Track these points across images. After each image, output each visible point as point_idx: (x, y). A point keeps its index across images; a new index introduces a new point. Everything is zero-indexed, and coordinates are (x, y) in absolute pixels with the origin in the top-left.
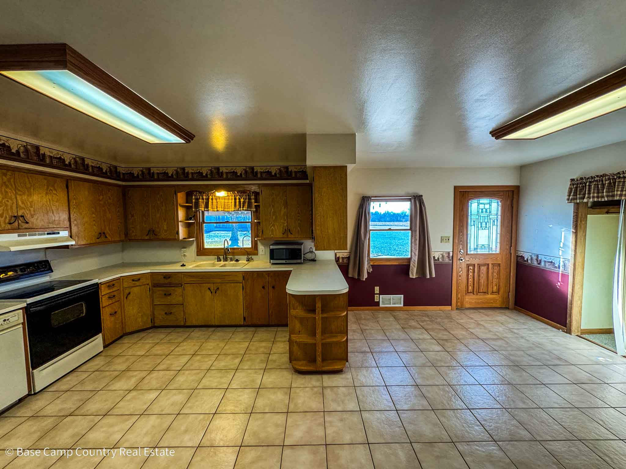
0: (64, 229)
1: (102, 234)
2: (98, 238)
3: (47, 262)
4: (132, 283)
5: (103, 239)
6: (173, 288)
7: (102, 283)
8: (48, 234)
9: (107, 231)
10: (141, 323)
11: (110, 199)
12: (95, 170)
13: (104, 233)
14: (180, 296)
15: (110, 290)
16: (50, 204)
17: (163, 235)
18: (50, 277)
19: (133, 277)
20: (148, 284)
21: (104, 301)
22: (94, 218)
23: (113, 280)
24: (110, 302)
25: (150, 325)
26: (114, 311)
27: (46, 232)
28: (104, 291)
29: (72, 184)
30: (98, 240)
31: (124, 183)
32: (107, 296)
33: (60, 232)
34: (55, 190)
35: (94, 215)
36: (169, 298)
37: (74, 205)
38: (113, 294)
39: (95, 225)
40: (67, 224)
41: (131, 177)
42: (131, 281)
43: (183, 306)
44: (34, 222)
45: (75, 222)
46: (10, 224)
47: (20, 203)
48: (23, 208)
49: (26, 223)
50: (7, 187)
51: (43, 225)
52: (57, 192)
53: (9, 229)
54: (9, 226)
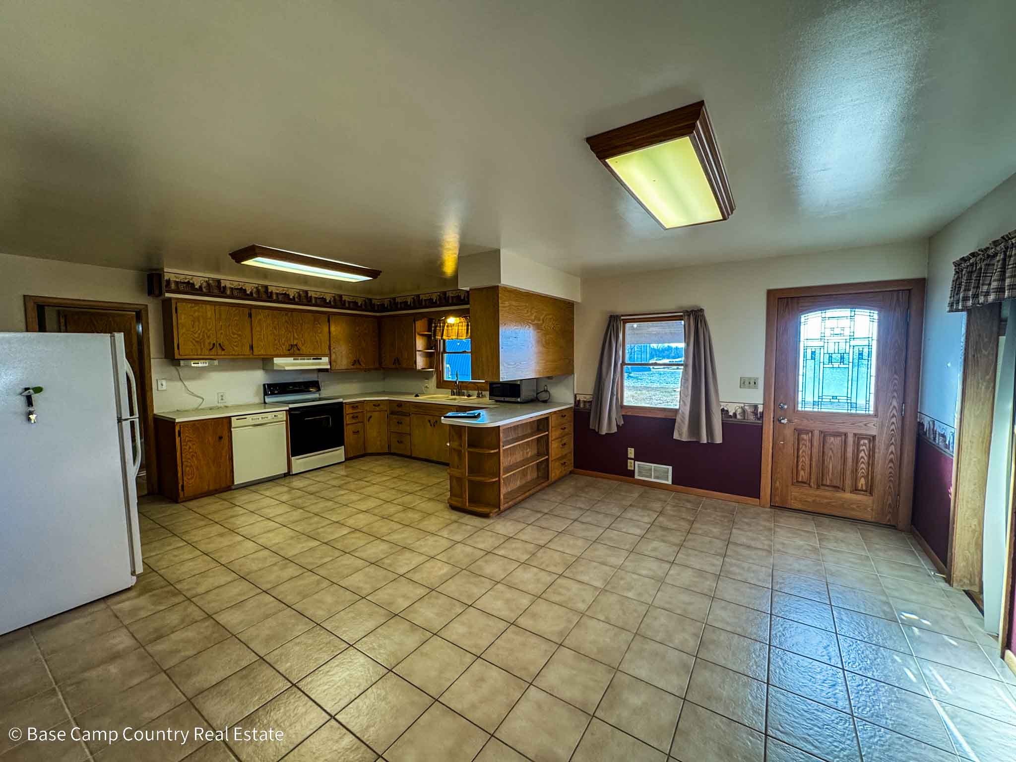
0: (325, 355)
1: (356, 362)
2: (353, 365)
3: (317, 382)
4: (373, 408)
5: (357, 366)
6: (403, 417)
7: (346, 403)
8: (313, 359)
9: (362, 358)
10: (380, 447)
11: (365, 330)
12: (351, 304)
13: (358, 361)
14: (408, 426)
15: (354, 410)
17: (404, 365)
18: (320, 395)
19: (374, 402)
20: (387, 411)
21: (347, 420)
22: (350, 347)
23: (357, 402)
24: (354, 421)
26: (357, 431)
28: (348, 411)
29: (333, 318)
30: (352, 367)
31: (378, 314)
32: (351, 416)
33: (323, 358)
34: (319, 324)
35: (350, 345)
36: (400, 426)
38: (356, 415)
39: (351, 353)
40: (327, 352)
41: (382, 308)
42: (372, 406)
43: (410, 436)
44: (304, 350)
45: (334, 350)
46: (289, 350)
47: (295, 335)
48: (297, 339)
49: (299, 350)
50: (288, 323)
51: (310, 352)
52: (321, 326)
53: (288, 354)
54: (288, 352)
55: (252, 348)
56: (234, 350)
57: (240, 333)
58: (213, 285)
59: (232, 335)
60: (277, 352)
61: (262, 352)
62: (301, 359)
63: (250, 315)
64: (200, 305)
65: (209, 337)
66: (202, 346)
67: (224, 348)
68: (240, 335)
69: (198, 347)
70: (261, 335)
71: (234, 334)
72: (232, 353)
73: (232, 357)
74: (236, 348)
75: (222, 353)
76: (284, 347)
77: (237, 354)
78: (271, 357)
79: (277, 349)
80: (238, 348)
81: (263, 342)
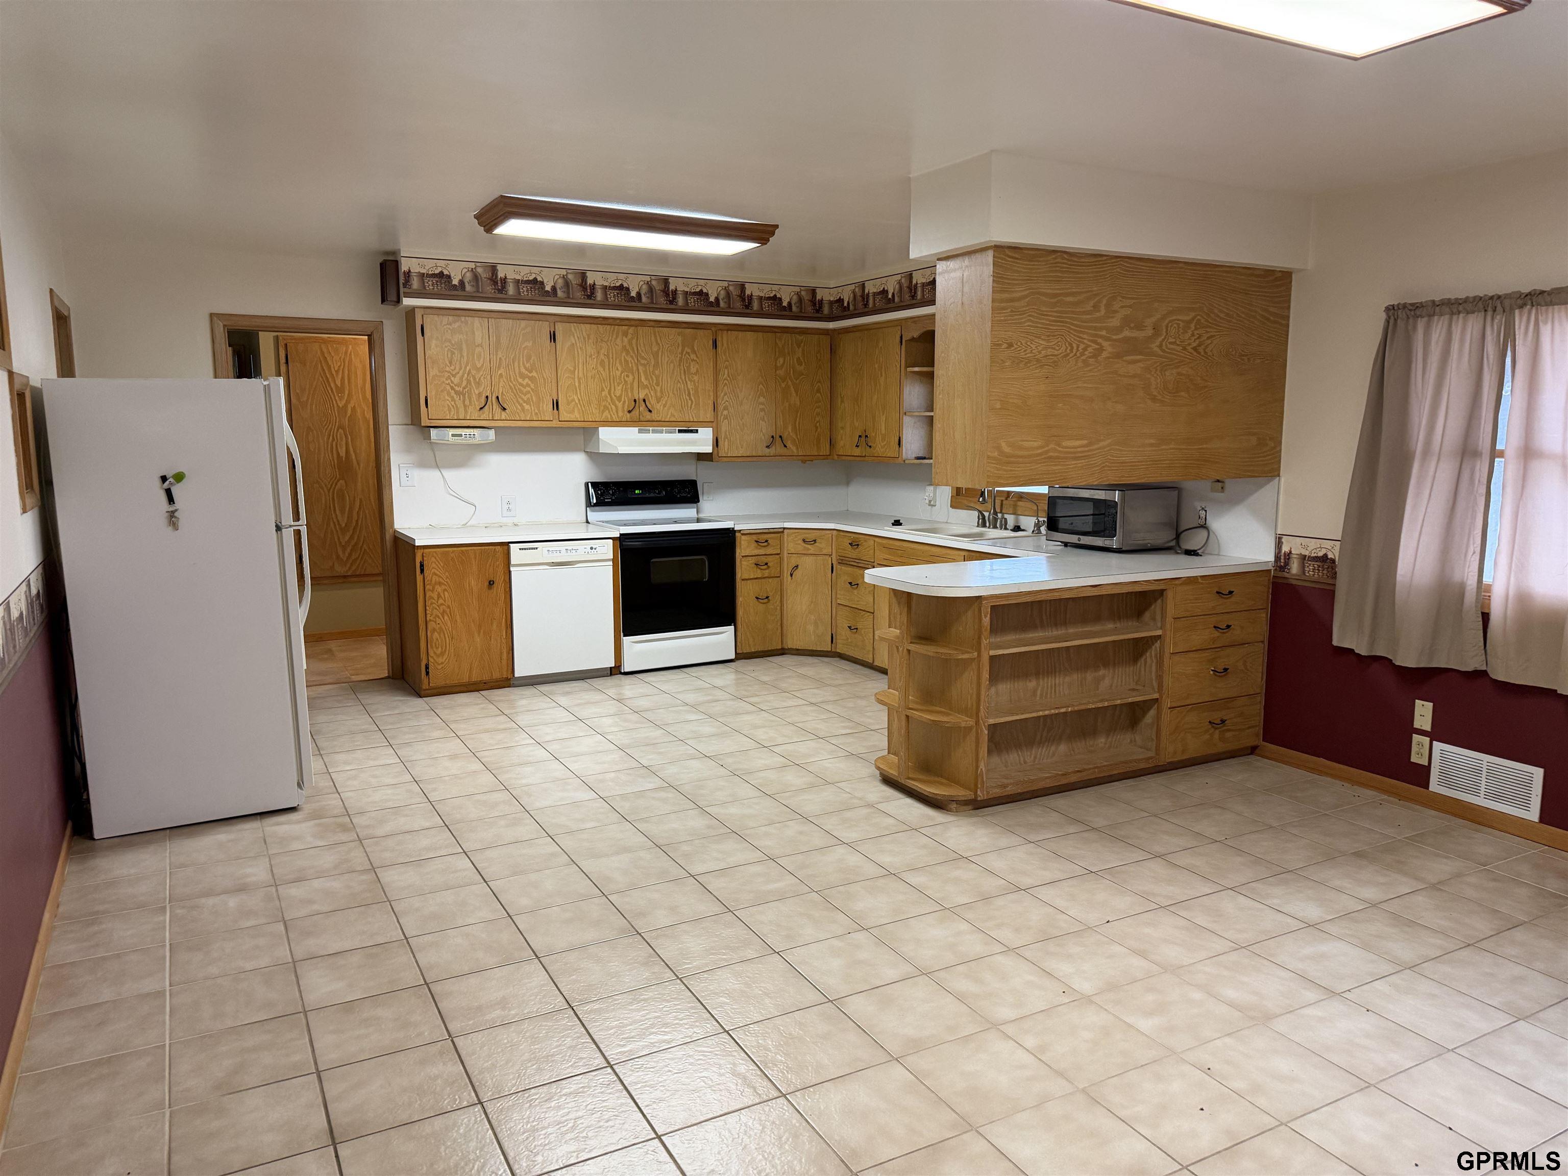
0: (705, 424)
1: (776, 439)
2: (768, 447)
3: (693, 484)
4: (801, 547)
5: (778, 449)
6: (861, 572)
7: (742, 532)
8: (680, 431)
9: (789, 432)
10: (813, 637)
11: (800, 364)
12: (766, 304)
13: (780, 437)
15: (759, 549)
16: (685, 378)
17: (880, 448)
19: (805, 533)
20: (831, 554)
21: (744, 569)
22: (763, 404)
23: (767, 531)
25: (827, 647)
26: (766, 596)
27: (677, 428)
28: (743, 548)
29: (724, 339)
30: (767, 450)
31: (832, 325)
32: (753, 560)
33: (700, 429)
34: (694, 352)
35: (762, 399)
36: (855, 592)
37: (726, 379)
38: (764, 559)
39: (763, 420)
40: (709, 416)
42: (801, 542)
43: (874, 618)
44: (661, 410)
45: (725, 412)
46: (630, 412)
47: (643, 379)
48: (646, 387)
49: (650, 411)
50: (628, 353)
51: (672, 415)
52: (697, 356)
53: (629, 420)
54: (628, 415)
55: (556, 405)
56: (523, 409)
57: (534, 374)
58: (484, 276)
59: (520, 380)
60: (606, 415)
61: (576, 415)
62: (654, 432)
63: (553, 337)
64: (463, 319)
65: (478, 384)
66: (467, 402)
67: (505, 406)
68: (532, 379)
69: (460, 404)
70: (574, 379)
71: (523, 376)
72: (520, 417)
73: (520, 424)
74: (527, 407)
75: (501, 415)
76: (620, 405)
77: (528, 419)
78: (594, 425)
79: (606, 408)
80: (531, 406)
81: (577, 393)
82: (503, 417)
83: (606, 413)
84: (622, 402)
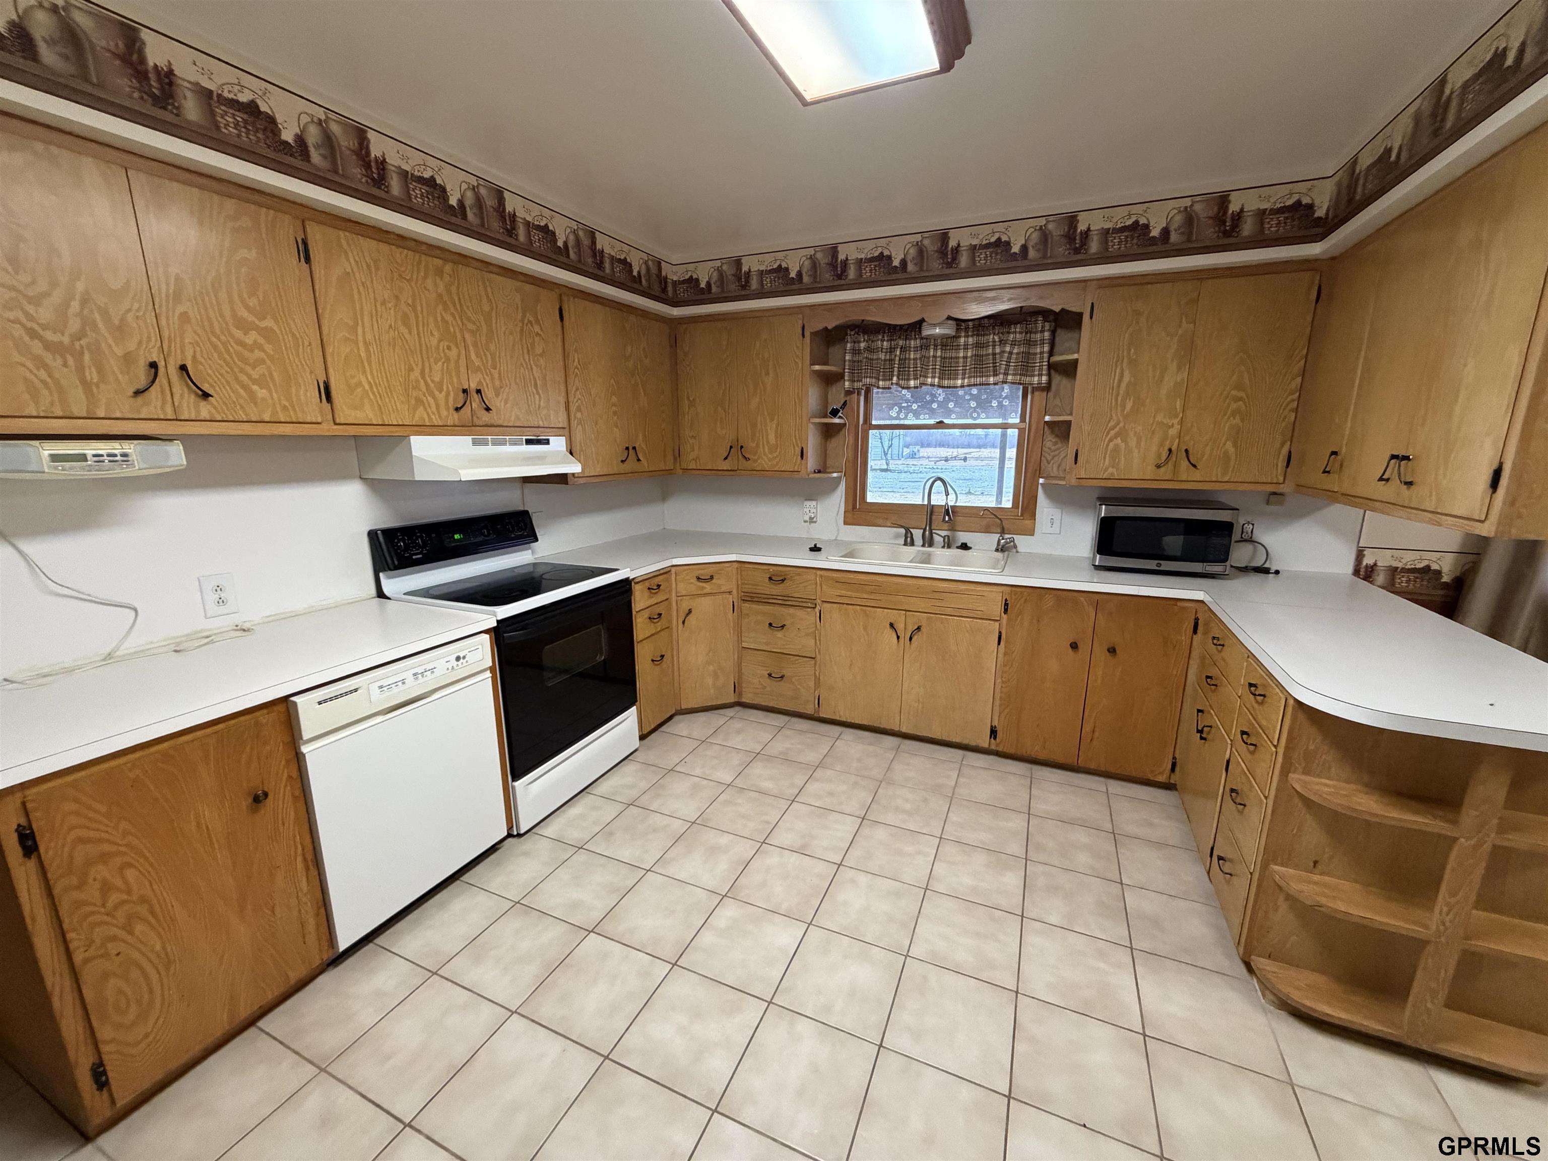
0: (559, 432)
1: (630, 451)
2: (623, 462)
3: (526, 515)
4: (694, 587)
5: (631, 465)
6: (791, 611)
7: (636, 580)
8: (529, 442)
9: (640, 443)
10: (712, 691)
11: (646, 356)
12: (618, 269)
13: (634, 448)
14: (807, 635)
15: (652, 598)
16: (529, 360)
17: (765, 460)
18: (533, 553)
19: (698, 570)
20: (730, 593)
21: (639, 628)
22: (614, 405)
23: (658, 573)
24: (653, 629)
25: (732, 699)
26: (659, 654)
27: (524, 438)
28: (640, 600)
29: (571, 309)
30: (622, 466)
31: (676, 312)
32: (646, 614)
33: (552, 439)
34: (538, 322)
35: (614, 399)
36: (779, 634)
37: (576, 367)
38: (657, 610)
39: (617, 426)
40: (560, 419)
41: (692, 290)
42: (694, 580)
43: (815, 664)
44: (500, 408)
45: (578, 415)
46: (457, 410)
47: (473, 356)
48: (478, 369)
49: (488, 409)
50: (446, 307)
51: (518, 418)
52: (541, 329)
53: (457, 423)
54: (456, 415)
55: (327, 393)
56: (251, 396)
57: (269, 323)
59: (238, 334)
60: (421, 415)
61: (368, 414)
62: (495, 443)
63: (305, 254)
65: (120, 336)
66: (93, 377)
67: (206, 388)
68: (267, 333)
69: (68, 379)
70: (356, 342)
72: (246, 415)
73: (247, 429)
74: (261, 393)
75: (198, 412)
76: (441, 396)
77: (267, 419)
78: (399, 432)
79: (419, 401)
80: (270, 391)
81: (364, 372)
82: (204, 414)
83: (420, 412)
84: (444, 393)
